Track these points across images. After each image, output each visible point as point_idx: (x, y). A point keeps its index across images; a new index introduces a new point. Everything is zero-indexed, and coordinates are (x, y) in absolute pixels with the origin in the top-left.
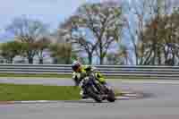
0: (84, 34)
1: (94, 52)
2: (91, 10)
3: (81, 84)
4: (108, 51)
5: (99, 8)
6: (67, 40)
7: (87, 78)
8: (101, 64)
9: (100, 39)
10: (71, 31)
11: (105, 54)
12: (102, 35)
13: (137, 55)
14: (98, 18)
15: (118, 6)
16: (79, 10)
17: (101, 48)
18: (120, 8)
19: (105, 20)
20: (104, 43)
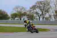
0: (37, 11)
1: (41, 17)
2: (40, 3)
3: (27, 27)
4: (45, 16)
5: (42, 3)
6: (32, 13)
7: (29, 25)
8: (43, 20)
9: (43, 12)
10: (33, 10)
11: (44, 17)
12: (43, 11)
13: (54, 18)
14: (42, 6)
15: (48, 2)
16: (36, 3)
17: (43, 15)
18: (49, 3)
19: (44, 6)
20: (44, 14)
